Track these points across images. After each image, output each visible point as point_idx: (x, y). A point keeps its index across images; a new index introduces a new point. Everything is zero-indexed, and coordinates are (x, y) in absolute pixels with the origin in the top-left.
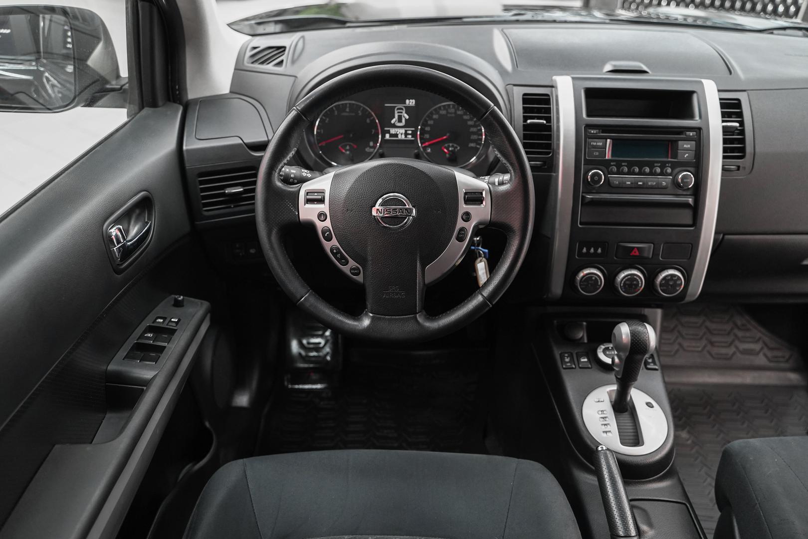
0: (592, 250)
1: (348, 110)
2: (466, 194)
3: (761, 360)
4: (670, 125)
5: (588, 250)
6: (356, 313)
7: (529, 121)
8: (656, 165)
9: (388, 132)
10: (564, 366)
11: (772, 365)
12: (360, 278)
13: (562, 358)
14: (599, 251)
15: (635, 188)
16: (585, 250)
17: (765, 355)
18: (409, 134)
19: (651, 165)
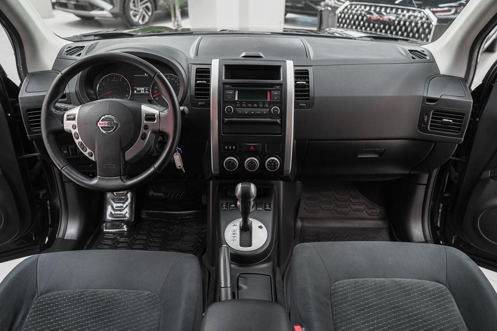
0: (230, 147)
1: (114, 78)
2: (146, 116)
3: (364, 214)
4: (268, 83)
5: (228, 147)
6: (94, 176)
7: (198, 82)
8: (260, 103)
9: (136, 89)
10: (222, 209)
11: (370, 217)
12: (93, 158)
13: (222, 204)
14: (234, 147)
15: (250, 115)
16: (226, 147)
17: (366, 212)
18: (147, 91)
19: (258, 103)
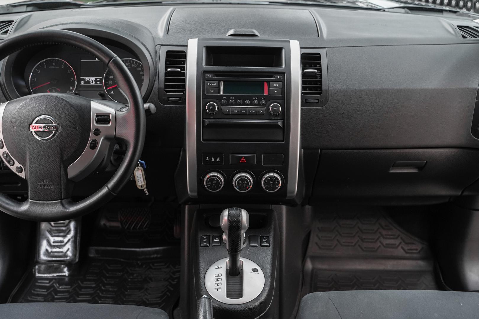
0: (213, 159)
1: (54, 64)
2: (97, 116)
3: (400, 252)
4: (264, 71)
5: (210, 159)
6: (23, 200)
7: (169, 69)
8: (254, 98)
9: (83, 80)
10: (202, 245)
11: (408, 255)
12: (22, 175)
13: (202, 238)
14: (218, 159)
15: (240, 115)
16: (208, 159)
17: (402, 248)
18: (98, 81)
19: (251, 98)
